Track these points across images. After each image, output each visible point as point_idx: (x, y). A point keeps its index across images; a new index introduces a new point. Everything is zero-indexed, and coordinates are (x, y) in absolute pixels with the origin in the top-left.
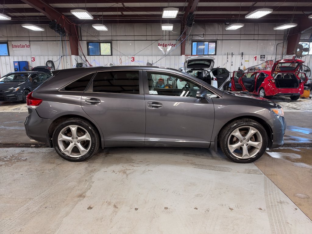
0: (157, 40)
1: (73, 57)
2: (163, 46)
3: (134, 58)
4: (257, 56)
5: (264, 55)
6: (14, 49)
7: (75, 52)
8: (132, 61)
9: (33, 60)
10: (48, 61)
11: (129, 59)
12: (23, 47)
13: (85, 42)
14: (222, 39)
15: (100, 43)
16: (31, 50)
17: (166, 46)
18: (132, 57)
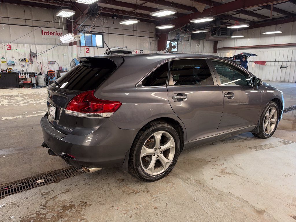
0: (40, 27)
2: (48, 34)
3: (10, 46)
4: (137, 50)
5: (143, 50)
8: (8, 49)
11: (3, 47)
14: (108, 32)
17: (52, 35)
18: (7, 44)
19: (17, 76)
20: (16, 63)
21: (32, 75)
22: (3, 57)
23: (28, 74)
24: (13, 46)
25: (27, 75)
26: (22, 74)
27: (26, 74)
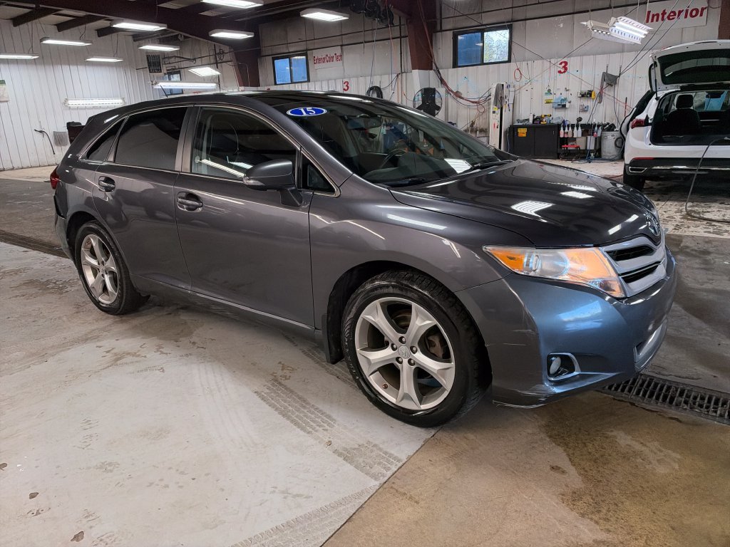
1: (416, 73)
2: (663, 20)
3: (566, 63)
6: (317, 66)
7: (424, 61)
8: (560, 72)
9: (346, 88)
10: (371, 89)
11: (552, 69)
12: (331, 59)
13: (450, 34)
15: (482, 31)
16: (343, 65)
17: (673, 19)
18: (560, 60)
19: (556, 132)
20: (570, 102)
21: (588, 129)
22: (549, 91)
23: (580, 128)
24: (573, 63)
25: (577, 129)
26: (567, 128)
27: (575, 128)
